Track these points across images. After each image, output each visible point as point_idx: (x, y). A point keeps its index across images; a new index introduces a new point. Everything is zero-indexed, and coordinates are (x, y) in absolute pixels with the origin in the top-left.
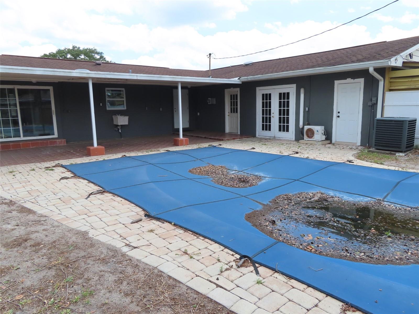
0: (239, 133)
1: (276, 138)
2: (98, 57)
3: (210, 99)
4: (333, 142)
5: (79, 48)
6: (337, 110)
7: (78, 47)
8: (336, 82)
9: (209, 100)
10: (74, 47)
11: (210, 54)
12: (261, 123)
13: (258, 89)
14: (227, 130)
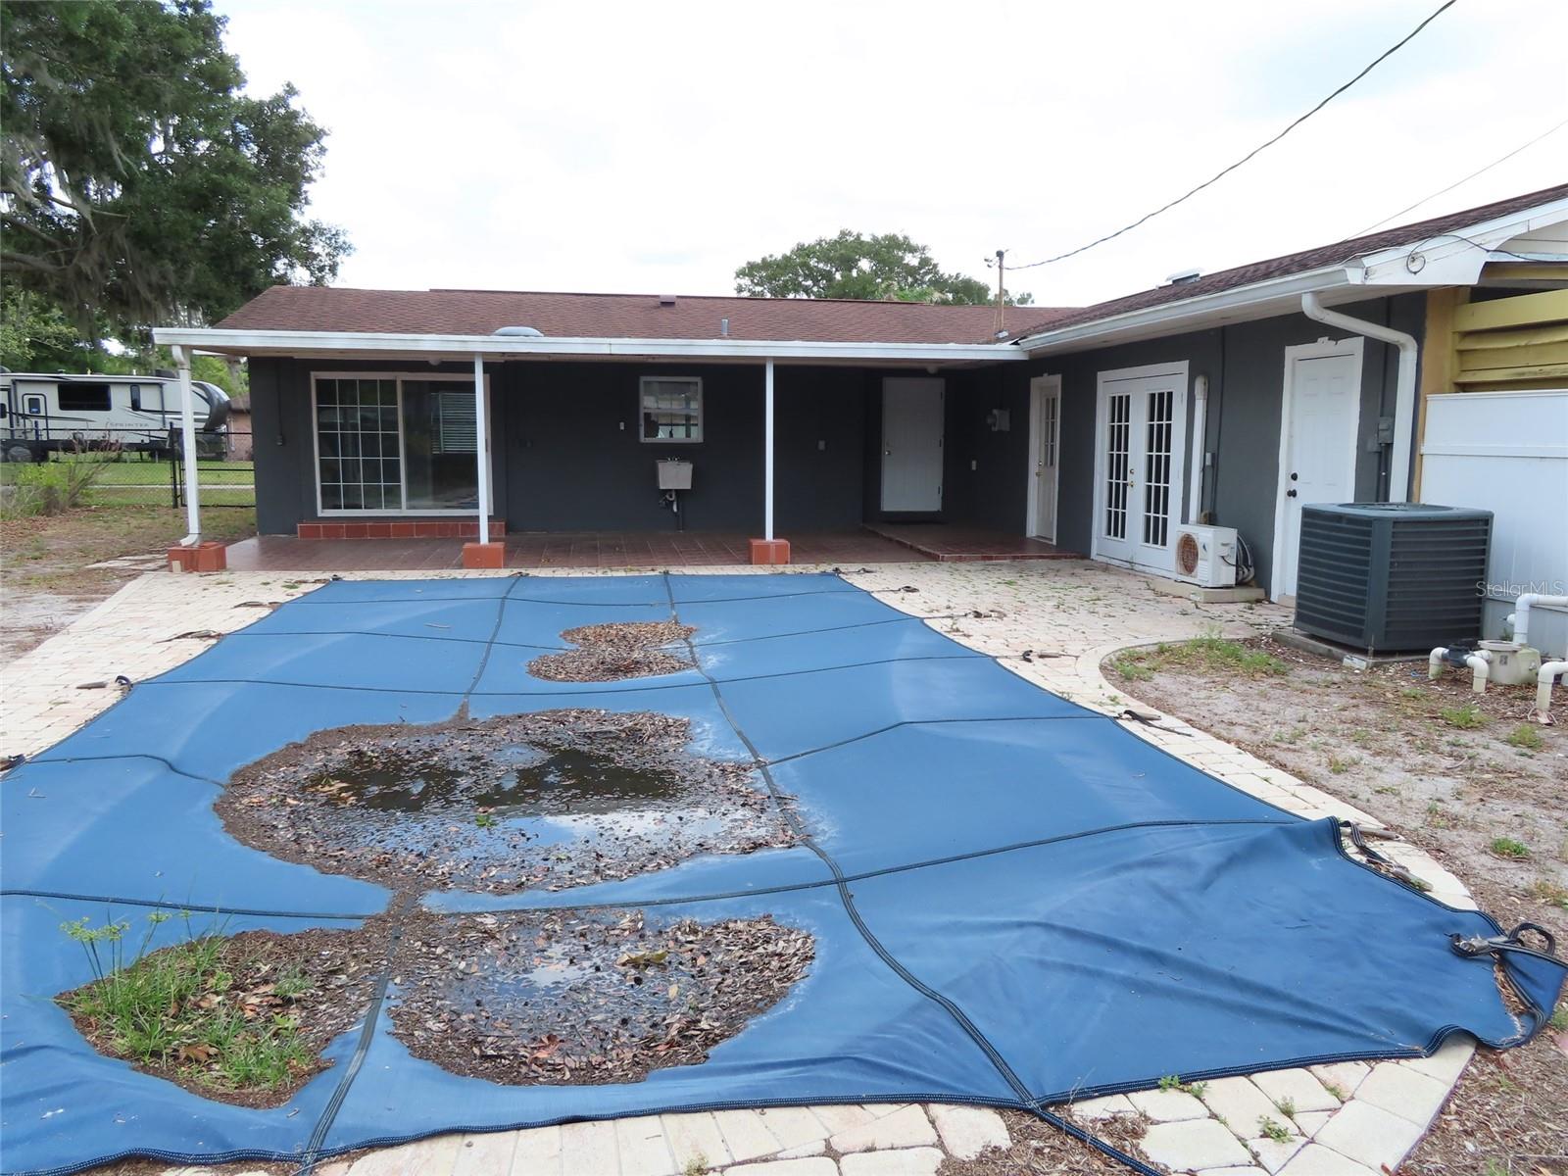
0: (1054, 542)
1: (1137, 567)
2: (912, 260)
3: (995, 412)
4: (1274, 598)
5: (859, 236)
6: (1289, 465)
7: (855, 234)
8: (1291, 352)
9: (995, 416)
10: (843, 234)
11: (1000, 254)
12: (1105, 508)
13: (1102, 376)
14: (1032, 529)
